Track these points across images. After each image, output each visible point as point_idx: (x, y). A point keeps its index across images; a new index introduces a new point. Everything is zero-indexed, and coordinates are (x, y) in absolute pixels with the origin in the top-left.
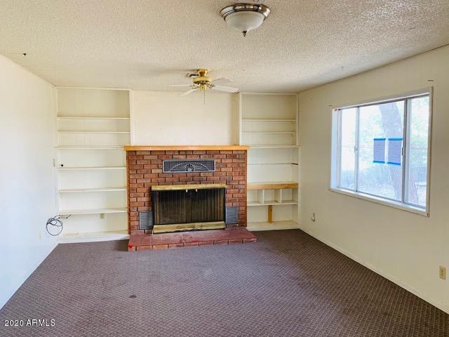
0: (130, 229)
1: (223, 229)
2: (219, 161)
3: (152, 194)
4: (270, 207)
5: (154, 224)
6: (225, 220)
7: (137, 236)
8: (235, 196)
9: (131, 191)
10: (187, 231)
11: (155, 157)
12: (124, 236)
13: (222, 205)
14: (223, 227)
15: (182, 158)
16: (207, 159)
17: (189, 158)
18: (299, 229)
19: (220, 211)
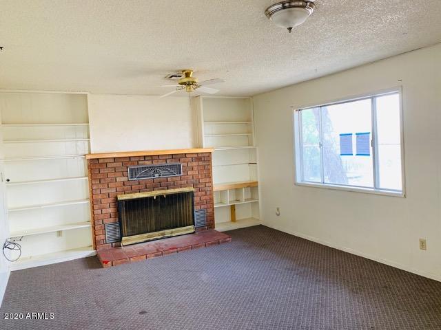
0: (96, 244)
1: (193, 233)
2: (186, 164)
3: (118, 203)
4: (233, 207)
5: (122, 236)
6: (194, 224)
7: (105, 250)
8: (203, 198)
10: (157, 240)
11: (118, 164)
12: (90, 252)
13: (191, 207)
14: (193, 231)
15: (148, 163)
16: (172, 163)
17: (155, 164)
18: (261, 225)
19: (189, 215)
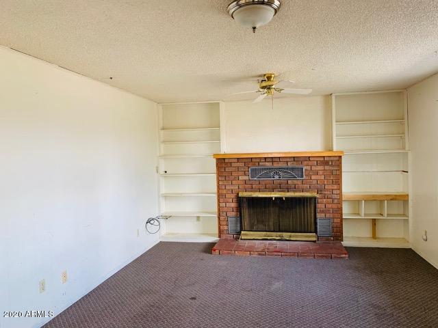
0: (220, 232)
1: (315, 242)
2: (308, 168)
3: (240, 200)
4: (374, 222)
5: (241, 230)
6: (316, 232)
7: (226, 240)
8: (329, 206)
9: (220, 195)
10: (275, 240)
11: (242, 164)
12: (214, 239)
13: (313, 215)
14: (314, 239)
15: (268, 165)
16: (294, 165)
17: (276, 165)
18: (411, 249)
19: (311, 223)
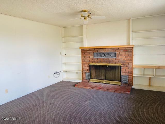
1: (119, 85)
2: (118, 53)
5: (90, 78)
6: (120, 81)
7: (85, 82)
9: (83, 64)
10: (103, 83)
12: (81, 81)
16: (112, 52)
17: (104, 52)
19: (119, 77)
